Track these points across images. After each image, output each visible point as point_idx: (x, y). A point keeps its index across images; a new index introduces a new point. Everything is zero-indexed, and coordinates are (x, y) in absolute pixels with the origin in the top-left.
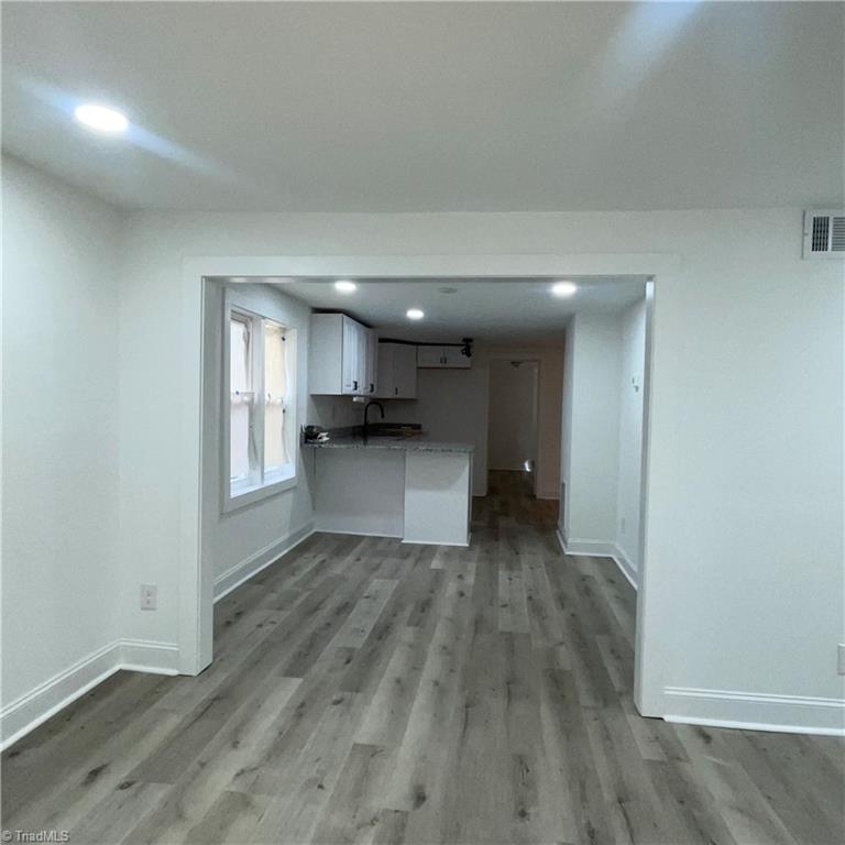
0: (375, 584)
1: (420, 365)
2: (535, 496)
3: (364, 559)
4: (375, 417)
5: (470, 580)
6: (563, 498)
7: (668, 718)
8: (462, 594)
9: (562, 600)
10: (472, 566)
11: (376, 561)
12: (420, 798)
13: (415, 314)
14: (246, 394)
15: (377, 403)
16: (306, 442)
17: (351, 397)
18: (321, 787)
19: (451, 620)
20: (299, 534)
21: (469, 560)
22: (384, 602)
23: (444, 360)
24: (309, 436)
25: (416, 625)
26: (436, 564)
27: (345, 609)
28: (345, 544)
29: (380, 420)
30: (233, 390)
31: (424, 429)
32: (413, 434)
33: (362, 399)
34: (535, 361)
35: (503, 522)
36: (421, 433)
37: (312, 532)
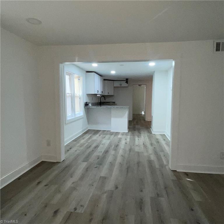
0: (104, 141)
1: (114, 86)
2: (145, 120)
3: (101, 135)
4: (103, 100)
5: (128, 140)
6: (152, 120)
7: (178, 171)
8: (126, 143)
9: (152, 144)
10: (129, 137)
11: (104, 136)
12: (117, 188)
13: (113, 72)
14: (70, 94)
15: (103, 96)
16: (86, 106)
17: (97, 94)
18: (93, 185)
19: (123, 149)
20: (84, 130)
21: (128, 135)
22: (106, 145)
23: (121, 85)
24: (86, 104)
25: (115, 150)
26: (120, 136)
27: (97, 147)
28: (96, 132)
29: (104, 101)
30: (67, 93)
31: (116, 103)
32: (113, 104)
33: (99, 95)
34: (145, 84)
35: (137, 126)
36: (115, 104)
37: (88, 129)
